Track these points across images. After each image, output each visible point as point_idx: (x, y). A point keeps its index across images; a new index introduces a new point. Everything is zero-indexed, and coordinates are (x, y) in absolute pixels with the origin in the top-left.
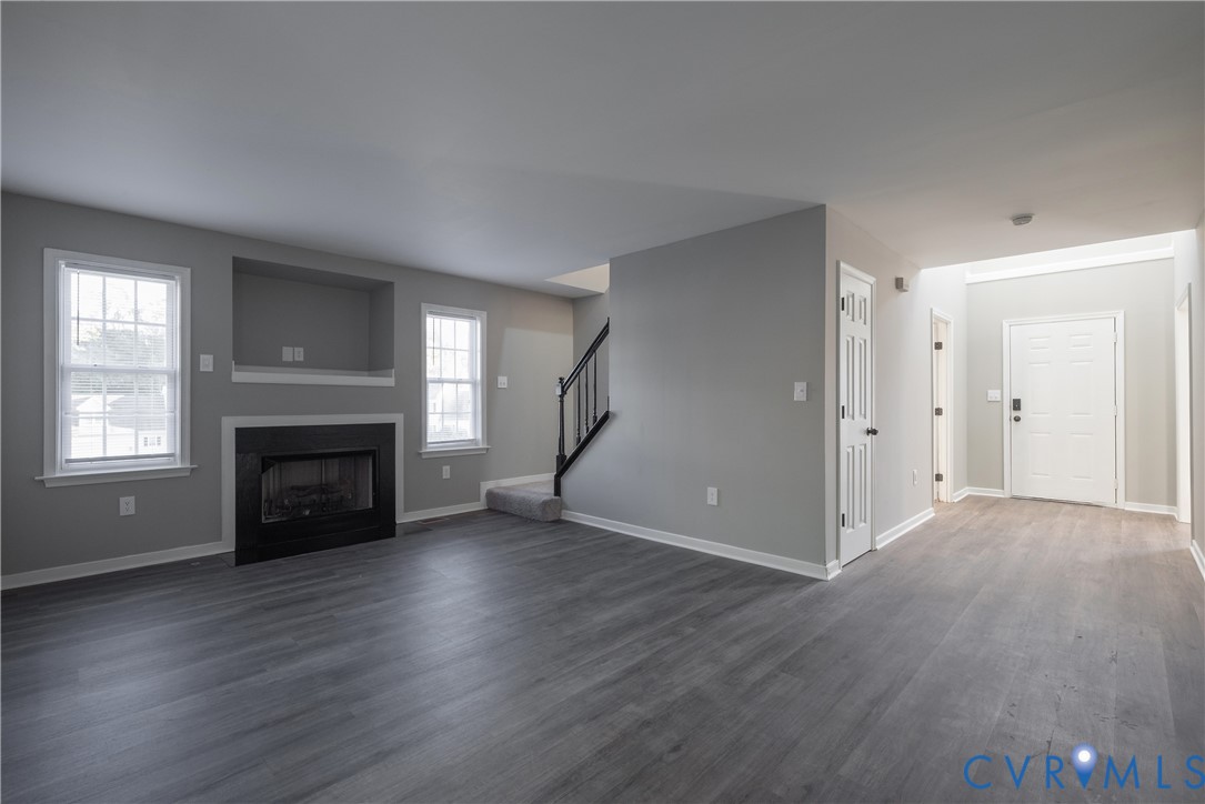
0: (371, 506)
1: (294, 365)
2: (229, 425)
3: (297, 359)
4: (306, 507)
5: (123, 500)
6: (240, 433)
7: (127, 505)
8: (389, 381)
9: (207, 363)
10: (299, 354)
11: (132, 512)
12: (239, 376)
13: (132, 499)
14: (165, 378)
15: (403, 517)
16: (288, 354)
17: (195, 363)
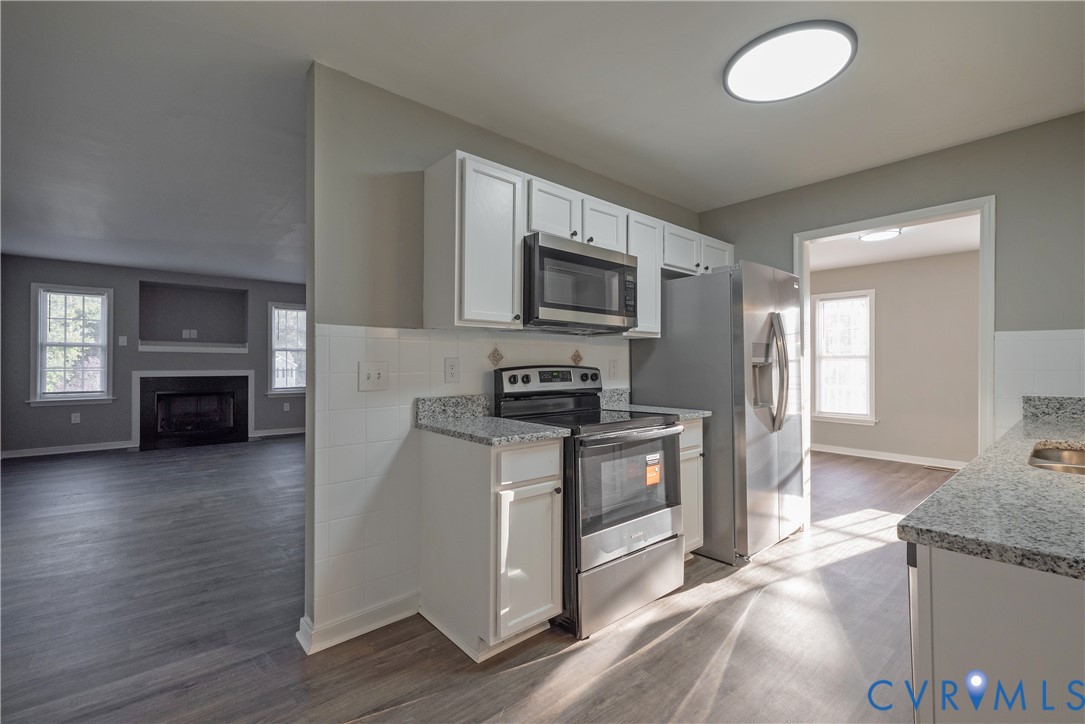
0: (232, 425)
1: (190, 340)
2: (136, 376)
3: (192, 337)
4: (188, 425)
5: (73, 415)
6: (143, 380)
7: (76, 418)
8: (245, 351)
9: (123, 341)
10: (194, 333)
11: (78, 421)
12: (142, 348)
13: (78, 415)
14: (100, 349)
15: (253, 433)
16: (186, 334)
17: (116, 341)
